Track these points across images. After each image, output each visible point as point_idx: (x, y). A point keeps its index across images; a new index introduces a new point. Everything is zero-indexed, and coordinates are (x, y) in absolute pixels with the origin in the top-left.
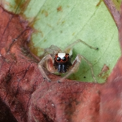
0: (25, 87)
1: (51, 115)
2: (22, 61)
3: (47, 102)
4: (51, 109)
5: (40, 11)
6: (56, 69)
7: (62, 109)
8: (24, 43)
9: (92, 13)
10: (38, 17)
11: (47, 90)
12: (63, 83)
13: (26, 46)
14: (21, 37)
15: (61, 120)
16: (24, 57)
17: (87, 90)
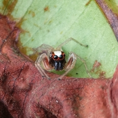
0: (22, 86)
1: (55, 111)
2: (16, 61)
3: (51, 99)
4: (55, 105)
5: (27, 12)
6: (52, 66)
7: (69, 105)
8: (13, 43)
9: (81, 12)
10: (25, 18)
11: (49, 88)
12: (63, 80)
13: (15, 46)
14: (10, 37)
15: (70, 115)
16: (16, 56)
17: (88, 85)
